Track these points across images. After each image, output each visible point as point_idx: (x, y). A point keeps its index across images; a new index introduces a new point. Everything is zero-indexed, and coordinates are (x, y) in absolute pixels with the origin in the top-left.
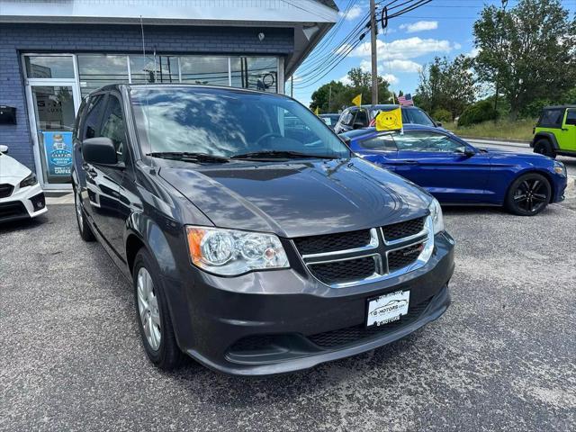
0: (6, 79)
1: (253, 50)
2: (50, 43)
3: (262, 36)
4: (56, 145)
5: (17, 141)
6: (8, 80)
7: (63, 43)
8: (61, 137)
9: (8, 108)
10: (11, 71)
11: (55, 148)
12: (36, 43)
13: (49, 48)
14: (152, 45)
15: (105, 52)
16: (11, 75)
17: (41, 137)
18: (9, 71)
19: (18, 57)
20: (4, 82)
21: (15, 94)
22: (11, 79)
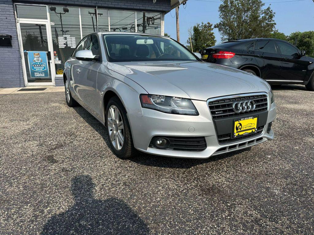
1: (150, 8)
3: (155, 1)
4: (35, 59)
6: (6, 19)
8: (38, 54)
9: (7, 36)
10: (8, 13)
11: (35, 61)
16: (8, 15)
17: (26, 55)
19: (13, 5)
20: (3, 20)
21: (11, 27)
22: (8, 18)
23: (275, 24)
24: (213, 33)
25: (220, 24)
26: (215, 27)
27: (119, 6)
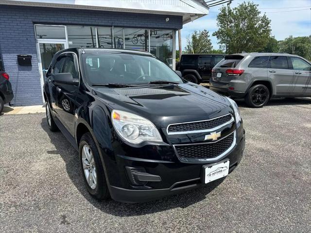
0: (26, 39)
1: (163, 27)
2: (53, 19)
3: (168, 19)
5: (32, 75)
6: (27, 39)
7: (61, 19)
9: (28, 56)
12: (44, 18)
13: (53, 21)
14: (111, 22)
15: (83, 25)
16: (28, 37)
17: (44, 73)
18: (28, 34)
19: (33, 26)
20: (24, 41)
21: (31, 48)
22: (29, 39)
23: (271, 30)
24: (210, 40)
25: (218, 31)
26: (213, 35)
27: (134, 25)
